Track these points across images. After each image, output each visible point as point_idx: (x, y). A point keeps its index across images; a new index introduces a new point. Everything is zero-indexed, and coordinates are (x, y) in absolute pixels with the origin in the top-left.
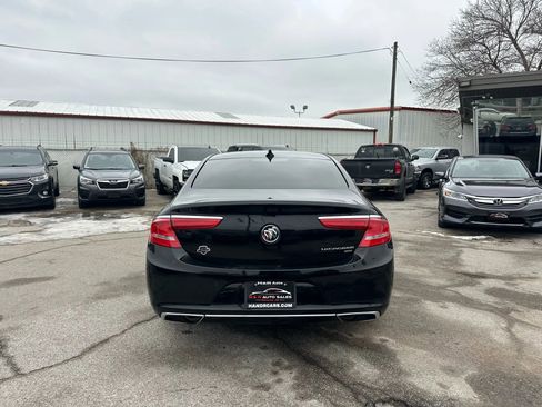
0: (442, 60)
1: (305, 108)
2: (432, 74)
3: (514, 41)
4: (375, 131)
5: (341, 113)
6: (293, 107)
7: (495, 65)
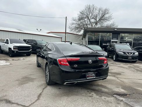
0: (75, 22)
1: (41, 30)
2: (73, 25)
3: (90, 20)
4: (62, 38)
5: (52, 32)
6: (37, 29)
7: (86, 25)
